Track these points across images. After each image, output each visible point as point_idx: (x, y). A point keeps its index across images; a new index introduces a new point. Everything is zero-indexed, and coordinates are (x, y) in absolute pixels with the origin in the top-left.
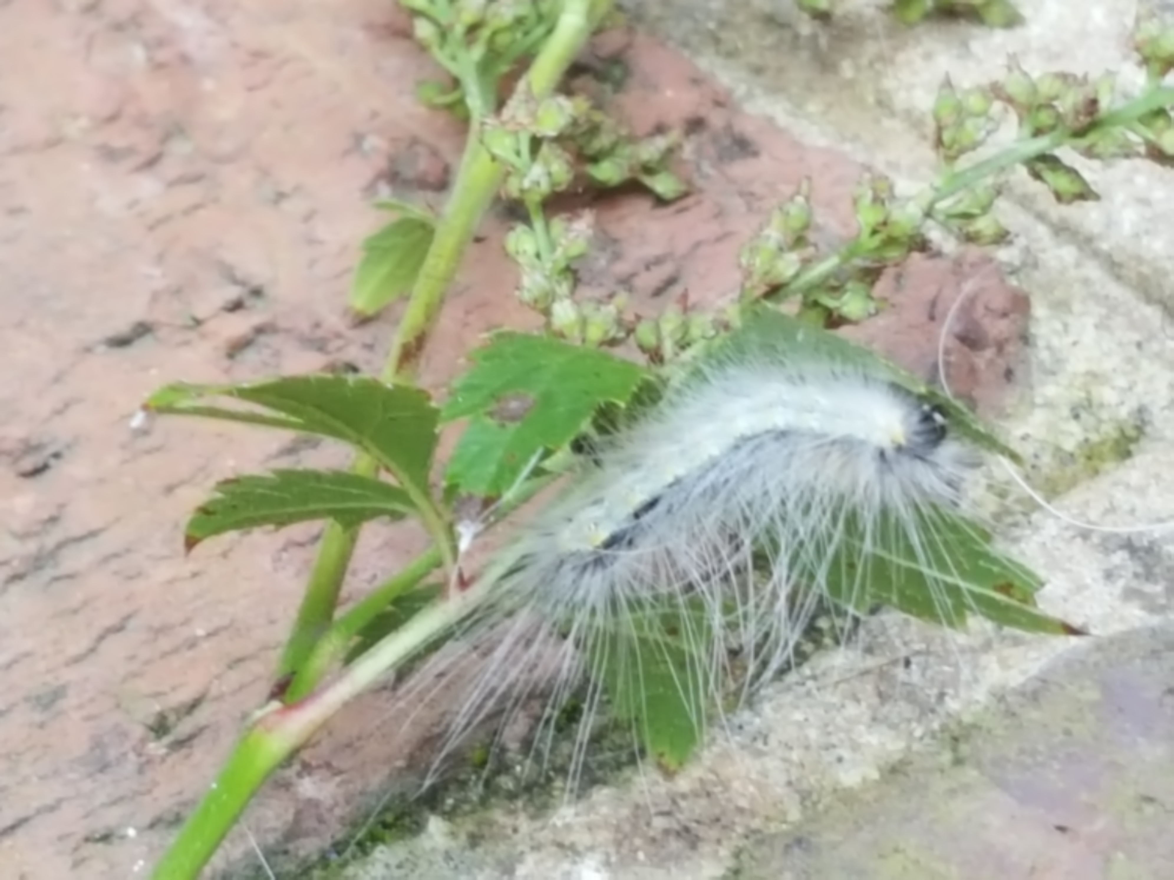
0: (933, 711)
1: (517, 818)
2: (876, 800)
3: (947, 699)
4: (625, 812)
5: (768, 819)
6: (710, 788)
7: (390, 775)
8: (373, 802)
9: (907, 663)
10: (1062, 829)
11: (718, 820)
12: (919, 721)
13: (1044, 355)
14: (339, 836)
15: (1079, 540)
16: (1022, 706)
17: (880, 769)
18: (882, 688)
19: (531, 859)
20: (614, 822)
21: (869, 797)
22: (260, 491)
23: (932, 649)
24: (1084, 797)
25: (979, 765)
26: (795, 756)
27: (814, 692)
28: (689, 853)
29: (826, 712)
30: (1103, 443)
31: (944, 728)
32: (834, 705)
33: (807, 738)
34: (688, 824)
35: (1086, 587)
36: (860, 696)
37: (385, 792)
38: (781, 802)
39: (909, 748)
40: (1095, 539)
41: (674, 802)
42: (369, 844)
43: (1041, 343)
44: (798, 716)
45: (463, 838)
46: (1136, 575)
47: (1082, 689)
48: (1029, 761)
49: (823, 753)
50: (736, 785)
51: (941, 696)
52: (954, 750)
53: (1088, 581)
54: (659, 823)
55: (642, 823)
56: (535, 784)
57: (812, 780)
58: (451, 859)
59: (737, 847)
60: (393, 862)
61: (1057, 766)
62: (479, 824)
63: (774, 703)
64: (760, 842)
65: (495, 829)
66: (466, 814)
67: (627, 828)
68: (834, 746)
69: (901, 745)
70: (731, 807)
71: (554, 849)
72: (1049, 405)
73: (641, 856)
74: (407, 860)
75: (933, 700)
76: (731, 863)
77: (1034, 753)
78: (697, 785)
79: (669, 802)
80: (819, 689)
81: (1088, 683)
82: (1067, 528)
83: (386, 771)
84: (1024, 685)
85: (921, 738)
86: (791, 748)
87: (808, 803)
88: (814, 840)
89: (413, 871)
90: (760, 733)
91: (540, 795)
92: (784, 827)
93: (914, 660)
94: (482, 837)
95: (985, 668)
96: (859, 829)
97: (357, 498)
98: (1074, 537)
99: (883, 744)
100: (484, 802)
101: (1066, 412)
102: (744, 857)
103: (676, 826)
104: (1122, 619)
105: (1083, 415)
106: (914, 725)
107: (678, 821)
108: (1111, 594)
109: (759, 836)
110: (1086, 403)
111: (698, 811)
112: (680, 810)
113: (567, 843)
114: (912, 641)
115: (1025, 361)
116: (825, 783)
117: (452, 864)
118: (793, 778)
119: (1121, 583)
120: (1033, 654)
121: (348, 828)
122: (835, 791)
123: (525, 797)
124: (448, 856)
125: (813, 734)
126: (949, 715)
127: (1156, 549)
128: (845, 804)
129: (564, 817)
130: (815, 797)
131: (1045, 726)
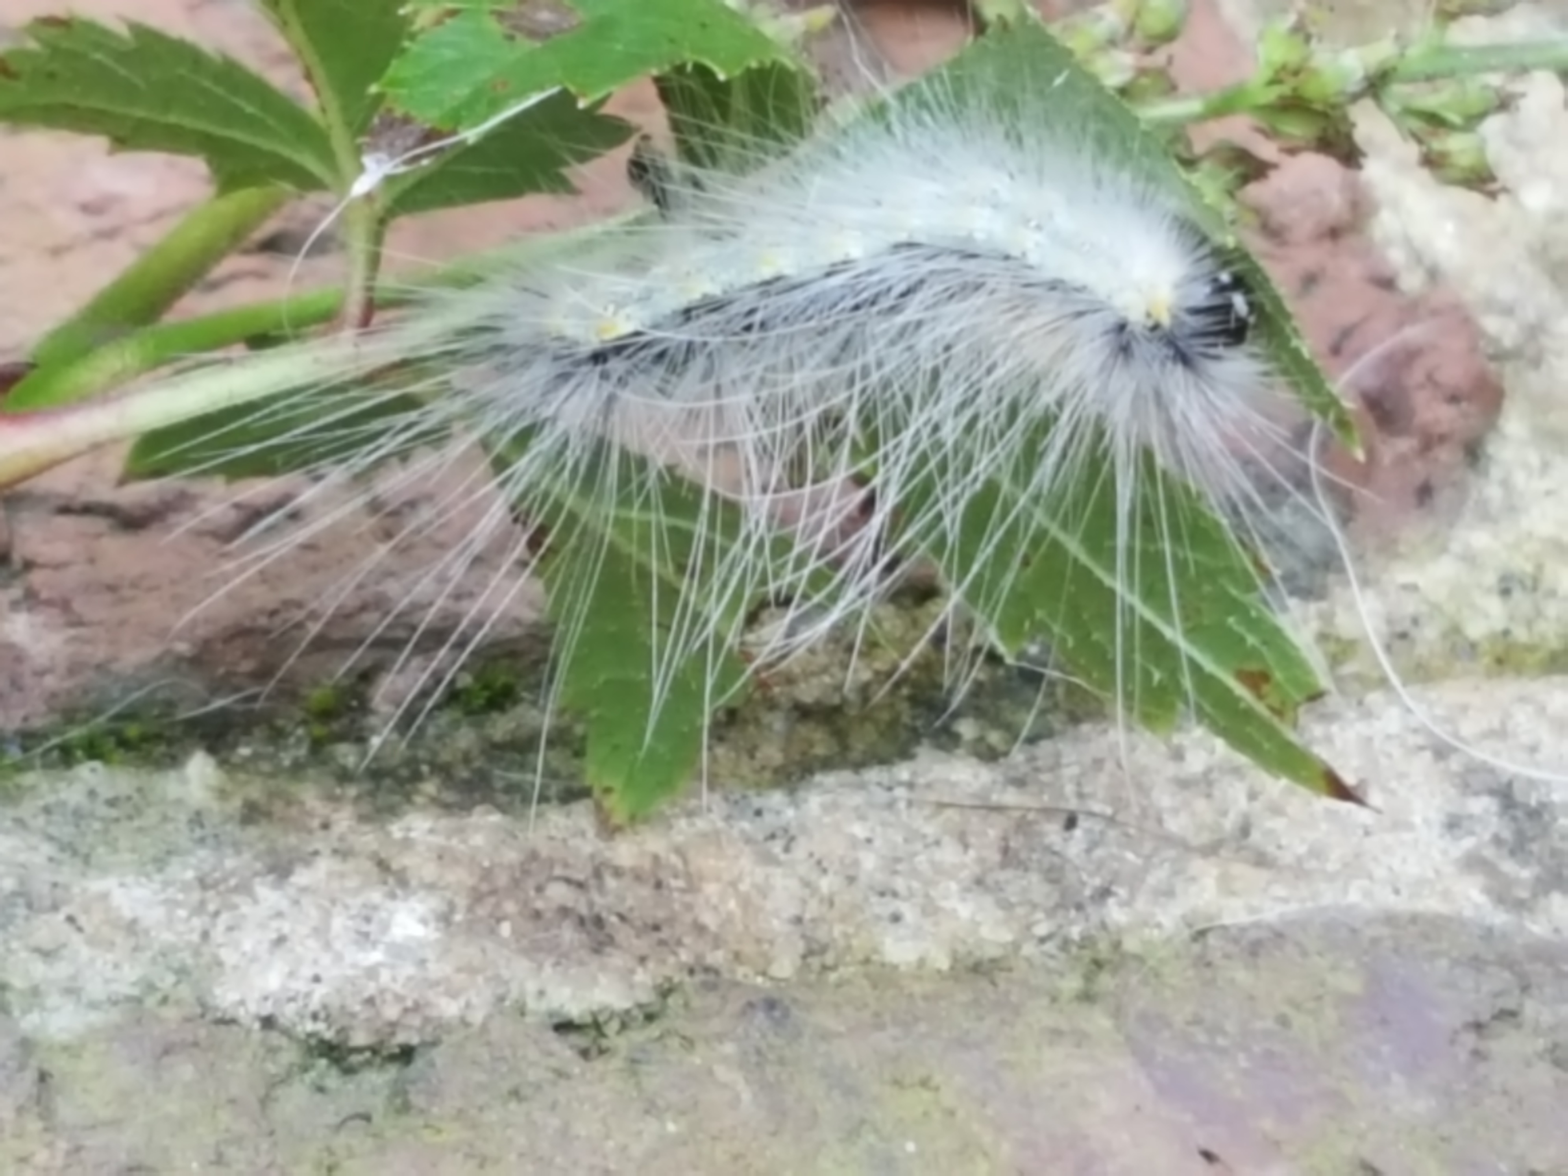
0: (1079, 907)
1: (336, 810)
2: (926, 998)
3: (1111, 901)
4: (511, 856)
5: (737, 957)
6: (663, 875)
7: (158, 660)
8: (116, 693)
9: (1071, 823)
10: (1208, 1156)
11: (656, 928)
12: (1051, 913)
13: (1493, 492)
14: (37, 723)
15: (1428, 755)
16: (1227, 956)
17: (955, 959)
18: (1013, 844)
19: (324, 865)
20: (486, 864)
21: (917, 989)
22: (98, 56)
23: (1120, 818)
24: (1267, 1124)
25: (1117, 1013)
26: (825, 884)
27: (902, 805)
28: (584, 954)
29: (906, 840)
30: (1530, 648)
31: (1087, 942)
32: (924, 836)
33: (856, 863)
34: (604, 915)
35: (1409, 827)
36: (972, 840)
37: (142, 684)
38: (771, 943)
39: (1016, 946)
40: (1455, 764)
41: (597, 874)
42: (79, 753)
43: (1495, 473)
44: (859, 830)
45: (236, 804)
46: (1497, 841)
47: (1334, 968)
48: (1201, 1037)
49: (874, 899)
50: (711, 889)
51: (1104, 893)
52: (1088, 978)
53: (1417, 820)
54: (558, 893)
55: (530, 884)
56: (390, 773)
57: (837, 930)
58: (202, 826)
59: (669, 979)
60: (106, 792)
61: (1243, 1062)
62: (272, 795)
63: (828, 798)
64: (709, 987)
65: (294, 811)
66: (260, 773)
67: (502, 880)
68: (895, 894)
69: (1007, 937)
70: (688, 918)
71: (368, 865)
72: (1470, 559)
73: (505, 929)
74: (129, 798)
75: (1087, 892)
76: (646, 996)
77: (1216, 1030)
78: (647, 864)
79: (589, 870)
80: (910, 804)
81: (1351, 964)
82: (1415, 731)
83: (155, 650)
84: (1243, 929)
85: (1042, 940)
86: (825, 871)
87: (815, 962)
88: (795, 1011)
89: (130, 818)
90: (786, 830)
91: (392, 791)
92: (759, 980)
93: (1083, 823)
94: (268, 815)
95: (1193, 879)
96: (880, 1027)
97: (250, 122)
98: (1421, 748)
99: (976, 925)
100: (297, 769)
101: (1491, 579)
102: (672, 1001)
103: (584, 910)
104: (1446, 895)
105: (1517, 594)
106: (1040, 915)
107: (591, 904)
108: (1445, 852)
109: (711, 977)
110: (1529, 583)
111: (630, 902)
112: (601, 889)
113: (395, 866)
114: (1092, 796)
115: (1460, 487)
116: (855, 942)
117: (198, 833)
118: (807, 916)
119: (1468, 843)
120: (1279, 890)
121: (56, 718)
122: (867, 961)
123: (367, 786)
124: (197, 819)
125: (869, 862)
126: (1104, 926)
127: (1546, 817)
128: (875, 986)
129: (409, 829)
130: (829, 958)
131: (1252, 998)
